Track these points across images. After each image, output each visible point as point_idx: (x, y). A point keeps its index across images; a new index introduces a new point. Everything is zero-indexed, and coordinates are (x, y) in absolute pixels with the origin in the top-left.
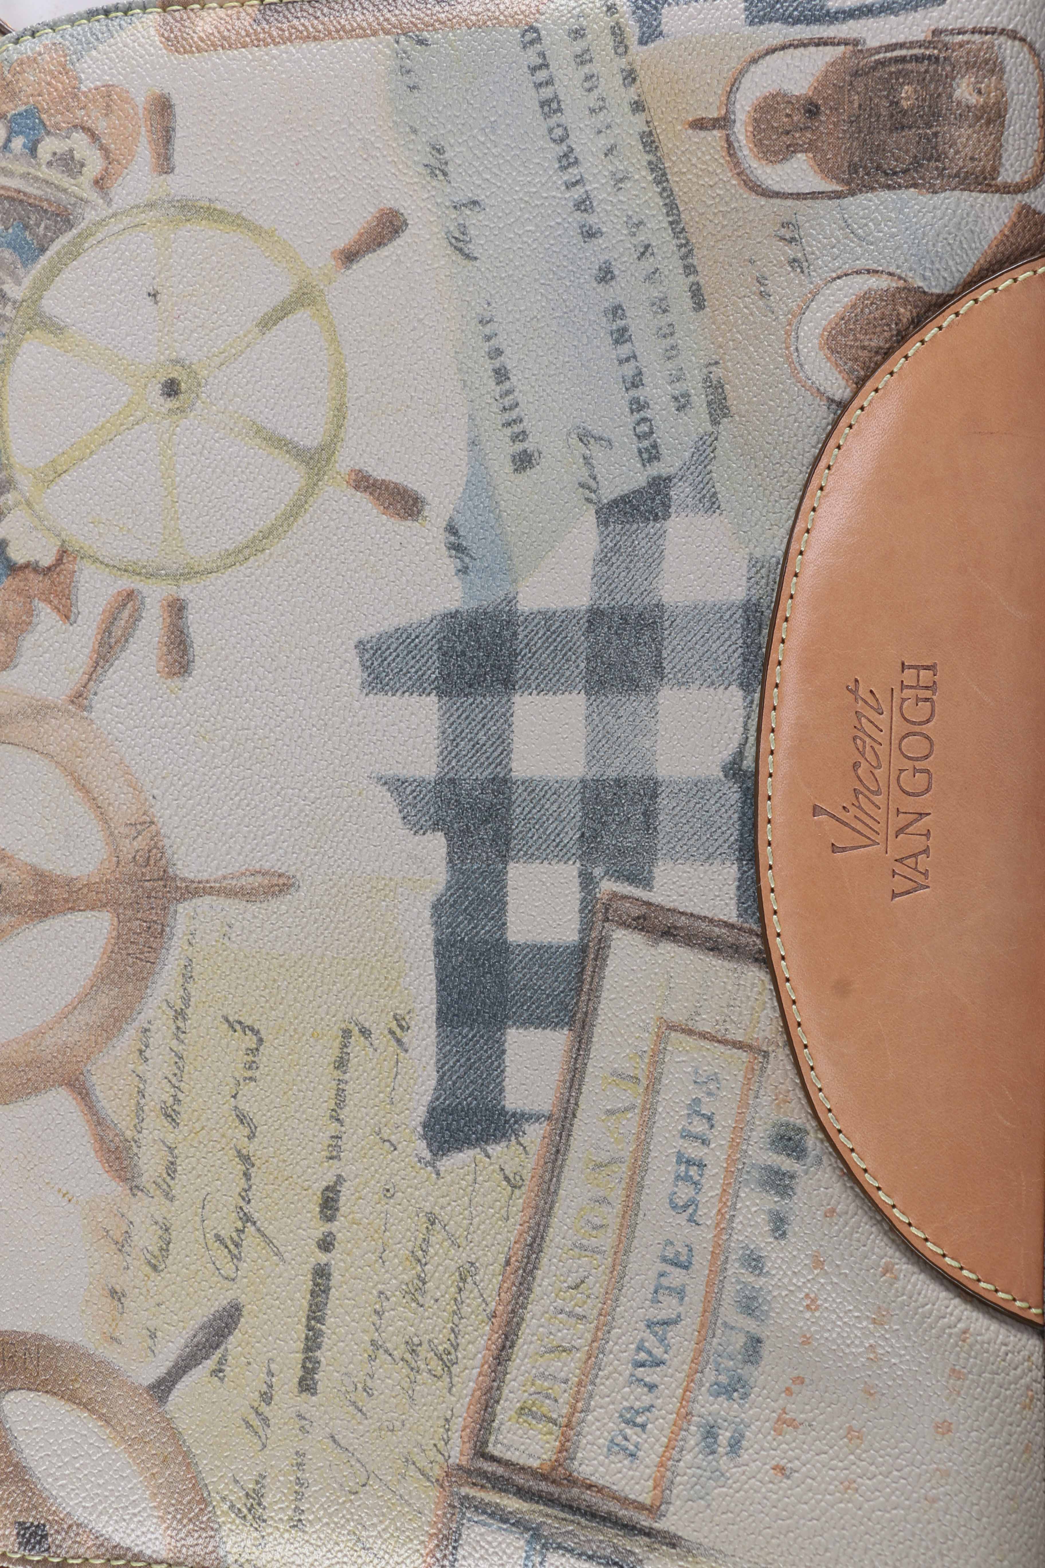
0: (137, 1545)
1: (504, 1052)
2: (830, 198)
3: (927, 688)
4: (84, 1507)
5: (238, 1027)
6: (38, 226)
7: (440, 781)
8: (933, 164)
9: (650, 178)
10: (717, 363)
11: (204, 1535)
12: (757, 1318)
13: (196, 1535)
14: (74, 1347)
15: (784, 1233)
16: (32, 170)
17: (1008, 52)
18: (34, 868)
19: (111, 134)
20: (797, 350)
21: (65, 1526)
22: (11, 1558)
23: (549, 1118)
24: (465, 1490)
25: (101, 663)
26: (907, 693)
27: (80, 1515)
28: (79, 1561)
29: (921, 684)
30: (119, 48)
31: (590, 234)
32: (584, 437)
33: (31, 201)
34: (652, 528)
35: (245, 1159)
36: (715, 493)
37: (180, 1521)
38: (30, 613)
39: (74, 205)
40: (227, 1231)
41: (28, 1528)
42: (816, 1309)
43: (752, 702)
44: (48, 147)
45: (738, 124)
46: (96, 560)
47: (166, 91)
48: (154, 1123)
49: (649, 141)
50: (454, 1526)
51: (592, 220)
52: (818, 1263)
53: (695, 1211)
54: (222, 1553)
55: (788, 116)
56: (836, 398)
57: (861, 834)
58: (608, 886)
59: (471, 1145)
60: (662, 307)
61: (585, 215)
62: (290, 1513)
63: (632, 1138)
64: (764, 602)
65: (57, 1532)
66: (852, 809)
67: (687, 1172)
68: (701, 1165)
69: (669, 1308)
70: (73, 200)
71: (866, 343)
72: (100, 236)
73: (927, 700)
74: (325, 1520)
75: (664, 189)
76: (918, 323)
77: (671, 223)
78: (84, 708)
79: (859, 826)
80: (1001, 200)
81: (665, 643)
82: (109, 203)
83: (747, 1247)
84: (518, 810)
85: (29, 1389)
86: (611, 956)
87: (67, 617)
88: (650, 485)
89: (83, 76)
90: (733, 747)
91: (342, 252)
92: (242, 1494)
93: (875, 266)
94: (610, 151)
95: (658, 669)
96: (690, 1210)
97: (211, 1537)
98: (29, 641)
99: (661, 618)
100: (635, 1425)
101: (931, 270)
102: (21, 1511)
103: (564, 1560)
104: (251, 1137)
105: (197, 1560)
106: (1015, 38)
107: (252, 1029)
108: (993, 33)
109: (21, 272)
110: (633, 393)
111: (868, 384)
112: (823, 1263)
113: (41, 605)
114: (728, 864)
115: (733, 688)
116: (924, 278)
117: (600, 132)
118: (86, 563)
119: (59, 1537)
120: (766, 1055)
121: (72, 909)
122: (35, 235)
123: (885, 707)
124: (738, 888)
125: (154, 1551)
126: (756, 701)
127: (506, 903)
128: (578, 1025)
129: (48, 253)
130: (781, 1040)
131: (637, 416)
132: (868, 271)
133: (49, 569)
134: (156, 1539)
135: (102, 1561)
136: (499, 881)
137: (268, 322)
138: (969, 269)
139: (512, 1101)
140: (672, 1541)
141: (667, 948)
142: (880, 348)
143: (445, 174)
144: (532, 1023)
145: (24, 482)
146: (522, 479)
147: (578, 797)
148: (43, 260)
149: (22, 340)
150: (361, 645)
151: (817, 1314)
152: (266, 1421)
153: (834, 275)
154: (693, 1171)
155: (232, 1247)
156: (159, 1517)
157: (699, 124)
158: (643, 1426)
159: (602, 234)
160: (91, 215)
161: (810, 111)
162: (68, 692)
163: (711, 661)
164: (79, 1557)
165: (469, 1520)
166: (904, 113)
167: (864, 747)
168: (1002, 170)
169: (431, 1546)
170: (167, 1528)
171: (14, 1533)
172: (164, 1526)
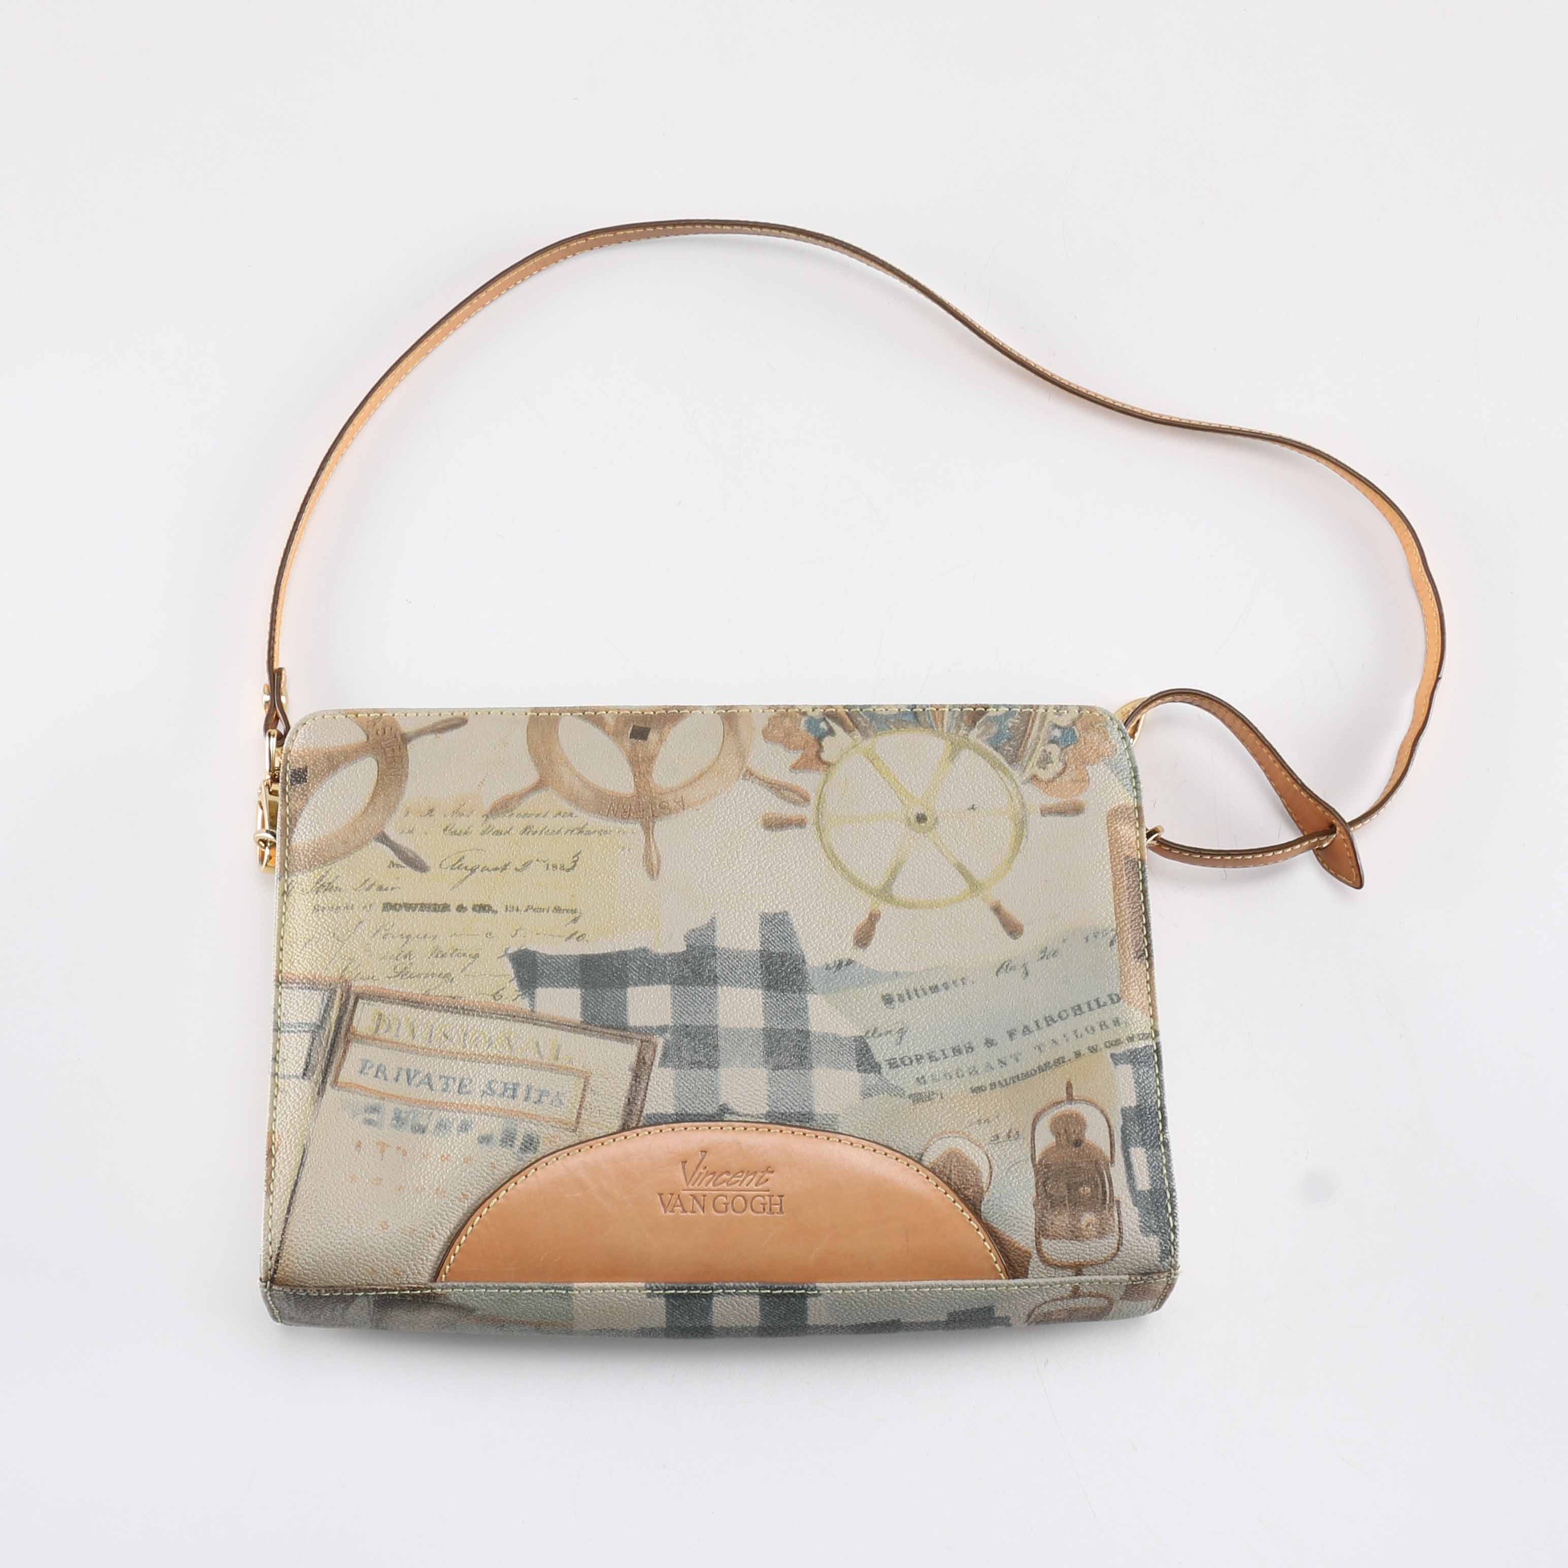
1: (567, 987)
2: (1032, 1155)
3: (770, 1209)
4: (317, 802)
5: (576, 858)
6: (1010, 746)
7: (714, 948)
8: (1049, 1204)
9: (1041, 1064)
10: (942, 1098)
11: (307, 863)
12: (435, 1130)
13: (306, 860)
14: (402, 794)
15: (481, 1142)
16: (1041, 741)
17: (1111, 1241)
18: (656, 755)
19: (1062, 783)
20: (949, 1137)
21: (306, 793)
22: (286, 765)
23: (532, 1011)
24: (339, 991)
25: (770, 785)
26: (767, 1198)
27: (313, 800)
29: (773, 1206)
30: (1111, 785)
31: (1011, 1034)
32: (902, 1032)
33: (1024, 742)
34: (854, 1064)
35: (505, 868)
36: (871, 1096)
37: (313, 851)
38: (796, 748)
39: (1022, 765)
40: (465, 862)
42: (442, 1160)
43: (761, 1118)
44: (1054, 750)
45: (1070, 1106)
46: (825, 782)
47: (1086, 811)
48: (522, 823)
49: (1060, 1062)
50: (321, 987)
51: (1019, 1035)
52: (466, 1161)
53: (489, 1094)
54: (297, 874)
55: (1074, 1131)
56: (923, 1158)
57: (692, 1177)
58: (660, 1042)
59: (517, 972)
60: (973, 1072)
61: (1021, 1032)
62: (322, 905)
63: (524, 1056)
64: (814, 1124)
65: (303, 789)
66: (705, 1171)
67: (510, 1089)
68: (513, 1097)
69: (438, 1085)
70: (1025, 764)
71: (953, 1172)
72: (1005, 779)
73: (764, 1209)
74: (319, 923)
75: (1035, 1071)
76: (965, 1200)
77: (1018, 1076)
78: (744, 776)
79: (696, 1175)
80: (1032, 1241)
81: (791, 1071)
82: (1024, 783)
83: (472, 1123)
84: (700, 989)
85: (378, 771)
86: (623, 1045)
87: (794, 768)
88: (876, 1063)
89: (1095, 766)
90: (737, 1109)
91: (1000, 906)
92: (330, 881)
93: (994, 1175)
94: (1054, 1041)
95: (777, 1067)
96: (489, 1092)
97: (306, 867)
98: (780, 749)
99: (805, 1068)
100: (377, 1073)
101: (992, 1205)
103: (307, 1041)
104: (516, 869)
105: (290, 861)
106: (1119, 1244)
107: (574, 866)
108: (1120, 1232)
109: (984, 738)
110: (926, 1057)
111: (931, 1173)
112: (467, 1163)
113: (800, 754)
114: (675, 1108)
115: (768, 1108)
116: (989, 1201)
117: (1065, 1036)
118: (823, 776)
120: (574, 1131)
121: (635, 775)
122: (1004, 745)
123: (760, 1187)
124: (662, 1114)
126: (761, 1120)
127: (648, 985)
128: (585, 1026)
129: (995, 753)
130: (583, 1138)
131: (913, 1058)
132: (991, 1172)
133: (820, 758)
135: (288, 812)
136: (660, 981)
137: (961, 869)
138: (995, 1226)
139: (540, 992)
140: (321, 1092)
141: (628, 1077)
142: (951, 1180)
143: (1042, 958)
144: (584, 1002)
145: (868, 743)
146: (878, 999)
147: (708, 1024)
148: (991, 749)
149: (946, 739)
150: (786, 914)
151: (440, 1161)
152: (368, 889)
153: (989, 1156)
154: (510, 1093)
155: (457, 865)
156: (315, 840)
157: (1069, 1086)
158: (376, 1076)
159: (1012, 1040)
160: (1016, 774)
161: (1077, 1142)
162: (753, 769)
163: (782, 1096)
164: (289, 801)
165: (324, 994)
166: (1077, 1189)
167: (738, 1177)
168: (1048, 1240)
169: (309, 976)
170: (309, 845)
171: (301, 767)
172: (310, 843)
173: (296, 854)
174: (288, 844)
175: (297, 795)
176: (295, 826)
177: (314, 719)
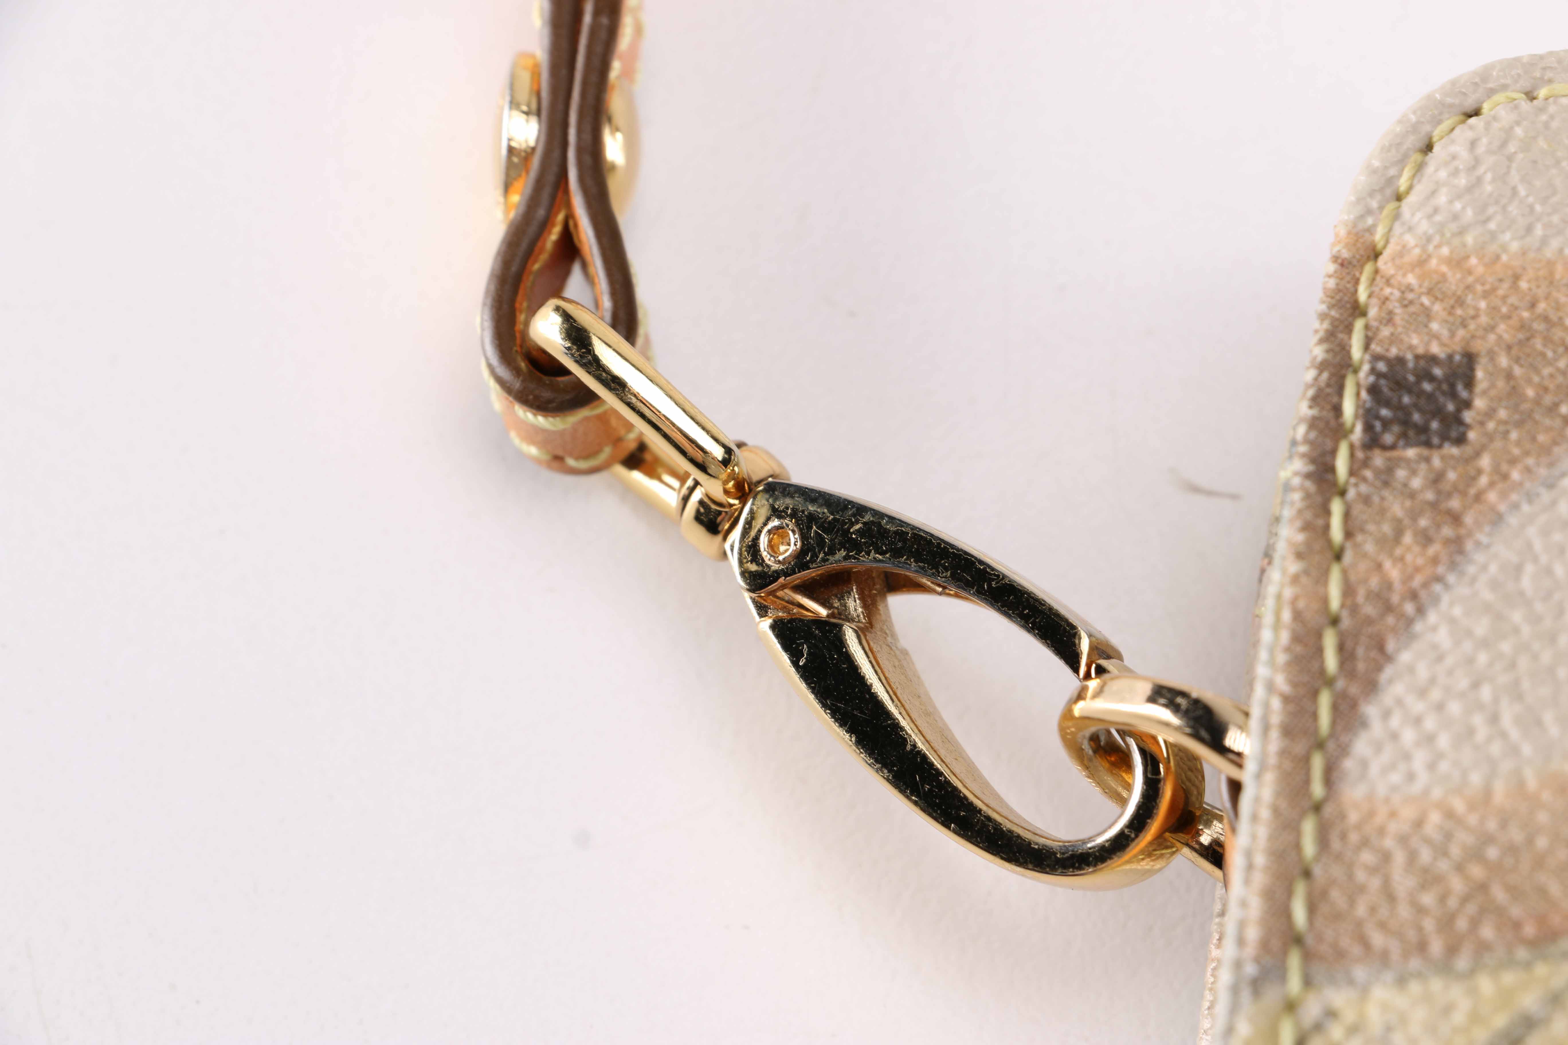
0: (1386, 715)
4: (1518, 569)
11: (1429, 924)
13: (1428, 899)
21: (1455, 503)
22: (1349, 329)
27: (1492, 552)
28: (1337, 533)
37: (1476, 854)
41: (1453, 394)
54: (1360, 974)
65: (1437, 479)
97: (1422, 947)
102: (1509, 376)
105: (1335, 894)
119: (1416, 483)
125: (1364, 764)
134: (1411, 777)
135: (1335, 603)
156: (1487, 794)
164: (1349, 534)
170: (1450, 814)
171: (1435, 349)
172: (1459, 806)
173: (1367, 857)
174: (1317, 789)
175: (1397, 508)
176: (1371, 687)
177: (1531, 96)
